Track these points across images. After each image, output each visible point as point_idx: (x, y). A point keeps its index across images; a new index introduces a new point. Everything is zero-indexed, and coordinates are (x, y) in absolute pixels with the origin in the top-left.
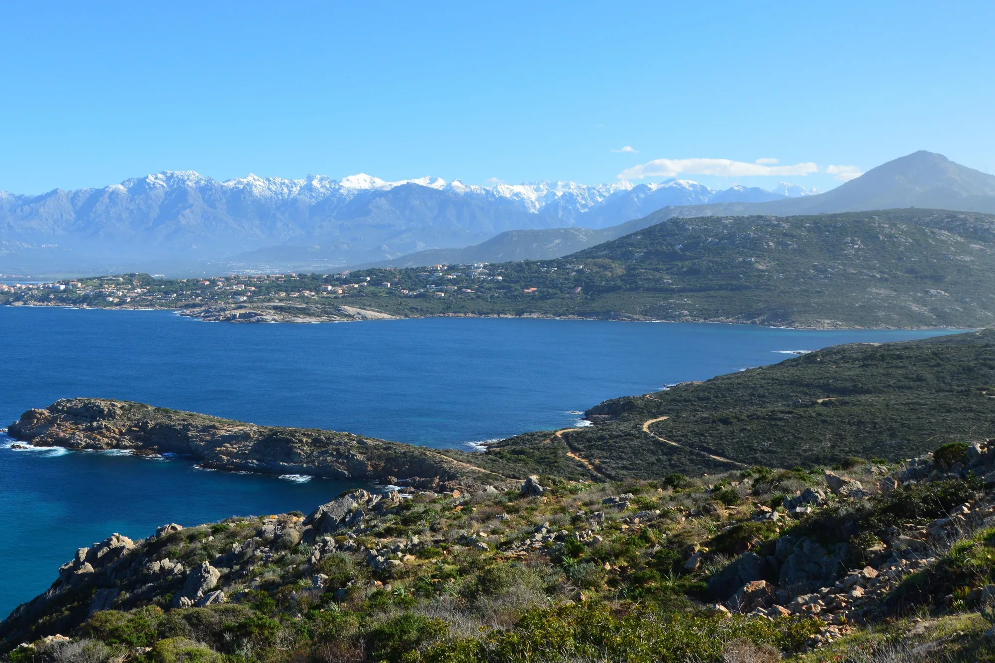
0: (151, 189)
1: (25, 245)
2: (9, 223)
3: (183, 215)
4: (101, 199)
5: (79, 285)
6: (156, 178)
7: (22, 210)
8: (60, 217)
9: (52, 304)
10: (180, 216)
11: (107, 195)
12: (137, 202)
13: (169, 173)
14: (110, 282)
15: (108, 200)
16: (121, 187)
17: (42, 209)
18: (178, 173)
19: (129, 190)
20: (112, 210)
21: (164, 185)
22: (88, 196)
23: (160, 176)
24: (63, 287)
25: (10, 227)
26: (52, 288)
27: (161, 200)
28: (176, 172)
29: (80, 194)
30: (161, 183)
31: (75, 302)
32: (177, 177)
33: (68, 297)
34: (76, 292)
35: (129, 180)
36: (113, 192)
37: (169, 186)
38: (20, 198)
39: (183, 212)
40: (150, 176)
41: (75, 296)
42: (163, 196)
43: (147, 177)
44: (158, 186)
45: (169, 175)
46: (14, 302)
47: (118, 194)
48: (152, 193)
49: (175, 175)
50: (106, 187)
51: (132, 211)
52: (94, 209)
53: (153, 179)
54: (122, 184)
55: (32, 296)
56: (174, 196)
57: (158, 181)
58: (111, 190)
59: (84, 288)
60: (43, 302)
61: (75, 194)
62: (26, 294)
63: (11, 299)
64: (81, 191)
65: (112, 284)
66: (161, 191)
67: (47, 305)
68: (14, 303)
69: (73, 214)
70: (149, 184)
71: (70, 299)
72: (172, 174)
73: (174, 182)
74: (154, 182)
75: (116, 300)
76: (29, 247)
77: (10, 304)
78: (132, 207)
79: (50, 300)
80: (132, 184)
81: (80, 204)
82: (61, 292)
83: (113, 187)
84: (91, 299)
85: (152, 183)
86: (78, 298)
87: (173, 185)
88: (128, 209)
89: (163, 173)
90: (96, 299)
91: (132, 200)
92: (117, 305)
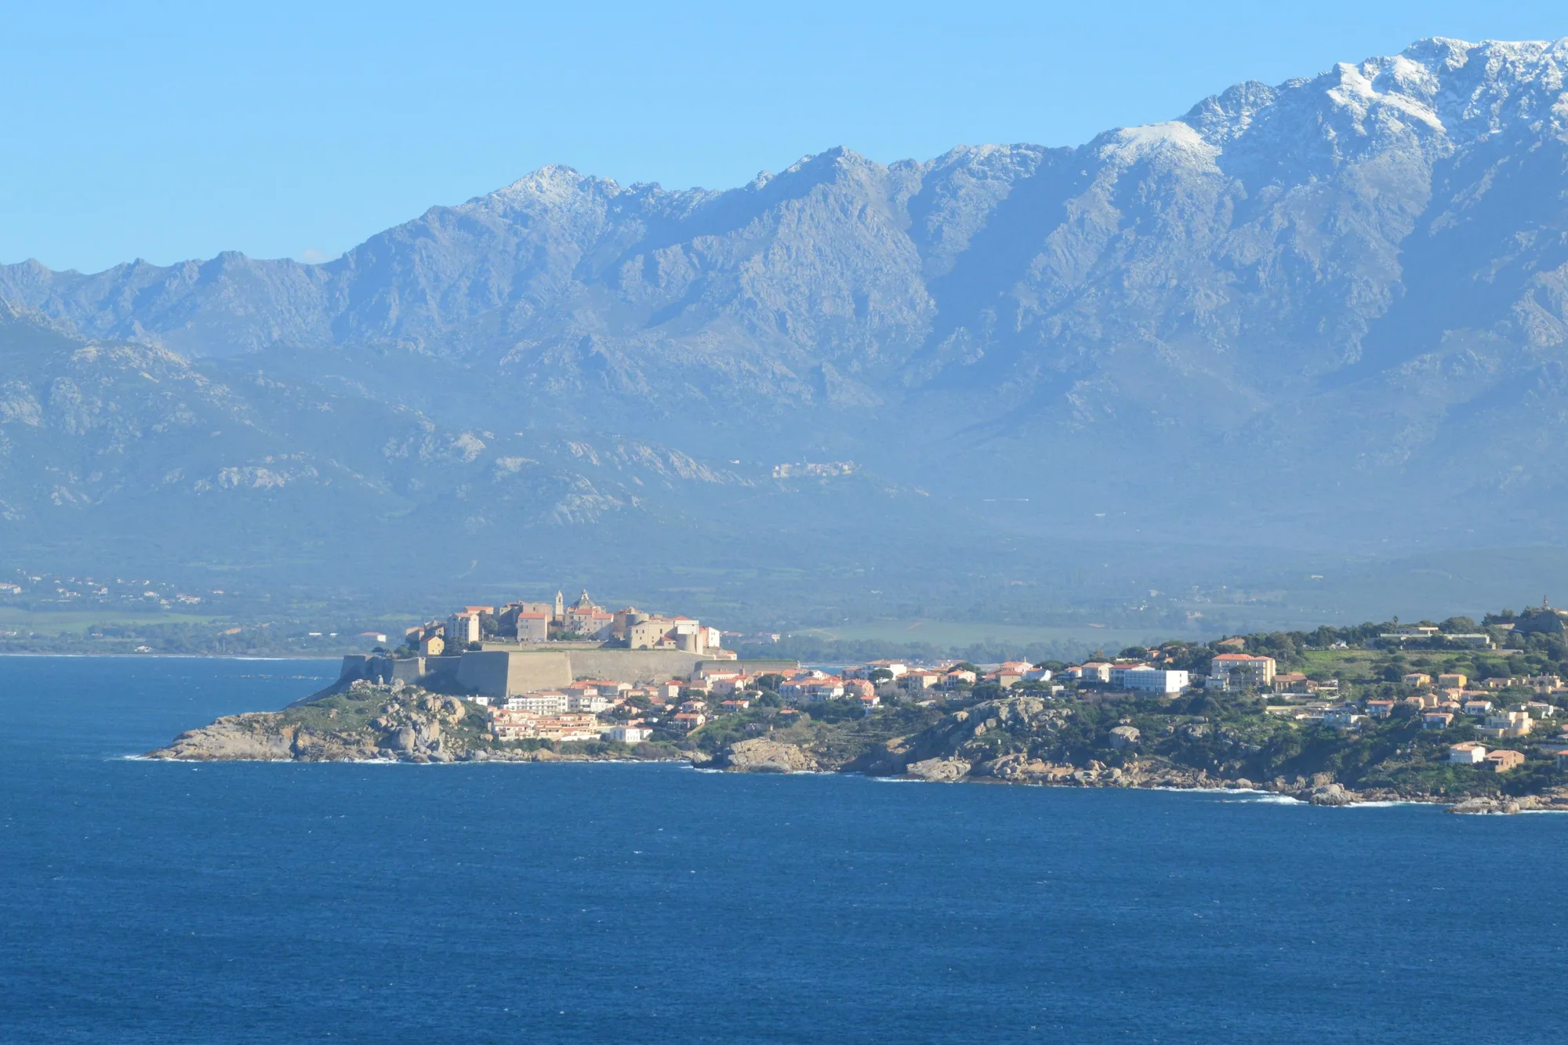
0: (1357, 145)
1: (686, 466)
2: (585, 343)
3: (1543, 297)
4: (1073, 207)
5: (1269, 668)
6: (1386, 82)
7: (650, 272)
8: (849, 309)
9: (1130, 776)
10: (1528, 304)
11: (1105, 185)
12: (1279, 221)
13: (1459, 47)
14: (1438, 657)
15: (1115, 213)
16: (1187, 138)
17: (756, 263)
18: (1507, 49)
19: (1233, 152)
20: (1139, 272)
21: (1432, 119)
22: (1000, 188)
23: (1407, 69)
24: (1176, 682)
25: (592, 364)
26: (1116, 684)
27: (1415, 209)
28: (1500, 45)
29: (959, 177)
30: (1415, 109)
31: (1259, 769)
32: (1504, 74)
33: (1216, 737)
34: (1257, 709)
35: (1230, 98)
36: (1143, 166)
37: (1460, 129)
38: (635, 201)
39: (1545, 278)
40: (1349, 71)
41: (1258, 733)
42: (1425, 186)
43: (1334, 78)
44: (1396, 126)
45: (1456, 61)
46: (913, 757)
47: (1168, 178)
48: (1361, 170)
49: (1494, 65)
50: (1102, 140)
51: (1250, 271)
52: (1040, 260)
53: (1366, 88)
54: (1194, 118)
55: (1016, 728)
56: (1486, 183)
57: (1393, 99)
58: (1128, 155)
59: (1299, 686)
60: (1082, 763)
61: (930, 178)
62: (984, 716)
63: (895, 744)
64: (963, 162)
65: (1449, 667)
66: (1413, 157)
67: (1105, 777)
68: (920, 767)
69: (917, 287)
70: (1343, 118)
71: (1234, 751)
72: (1477, 58)
73: (1488, 98)
74: (1374, 107)
75: (1510, 760)
76: (707, 475)
77: (903, 772)
78: (1250, 254)
79: (1121, 753)
80: (1246, 120)
81: (957, 237)
82: (1176, 707)
83: (1140, 136)
84: (1356, 749)
85: (1359, 110)
86: (1275, 746)
87: (1481, 124)
88: (1227, 264)
89: (1429, 52)
90: (1381, 754)
91: (1244, 212)
92: (1516, 786)
